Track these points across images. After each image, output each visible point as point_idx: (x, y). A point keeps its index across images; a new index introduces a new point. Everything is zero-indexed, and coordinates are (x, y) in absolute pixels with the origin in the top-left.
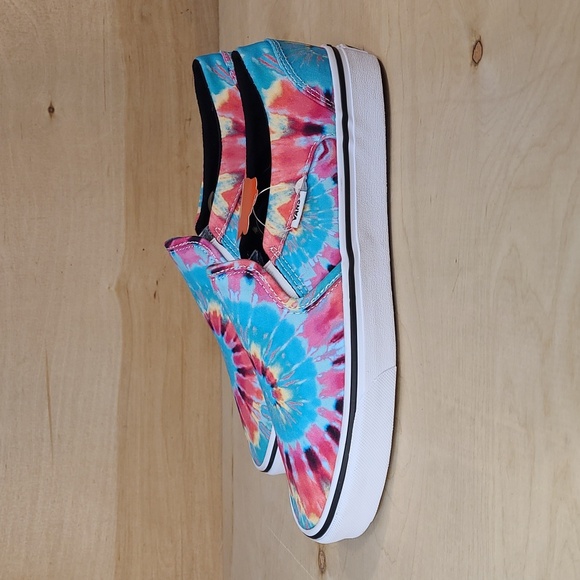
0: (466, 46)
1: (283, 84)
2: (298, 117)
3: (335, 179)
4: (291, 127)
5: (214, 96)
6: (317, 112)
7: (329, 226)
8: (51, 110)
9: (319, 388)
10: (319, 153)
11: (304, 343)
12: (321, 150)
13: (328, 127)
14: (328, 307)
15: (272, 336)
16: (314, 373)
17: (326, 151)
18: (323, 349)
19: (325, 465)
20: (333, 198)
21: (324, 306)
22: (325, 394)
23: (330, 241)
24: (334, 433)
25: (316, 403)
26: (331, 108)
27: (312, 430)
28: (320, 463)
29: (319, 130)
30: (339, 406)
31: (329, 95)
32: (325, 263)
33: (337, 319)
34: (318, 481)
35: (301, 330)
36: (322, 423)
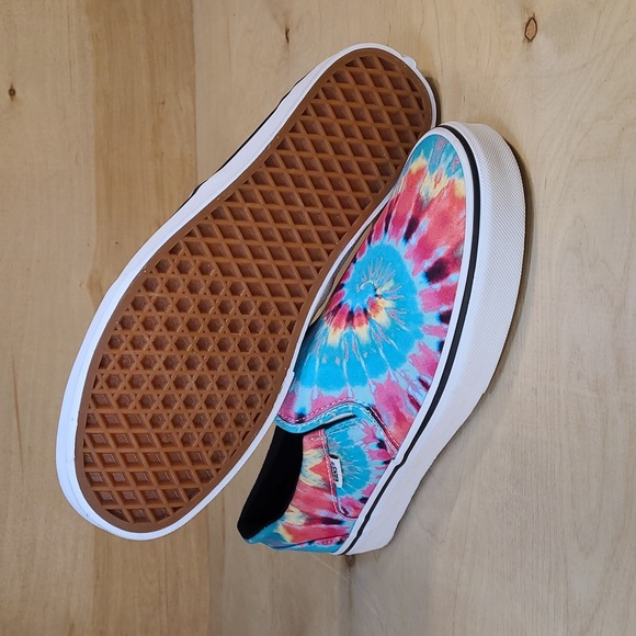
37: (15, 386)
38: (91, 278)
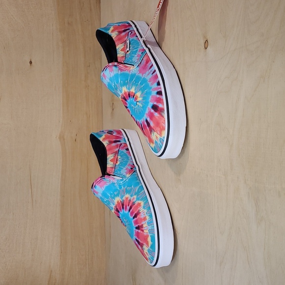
0: (202, 42)
5: (99, 138)
8: (31, 63)
9: (150, 83)
11: (140, 75)
14: (145, 61)
15: (129, 80)
16: (147, 80)
18: (147, 73)
19: (160, 106)
21: (144, 62)
22: (152, 84)
24: (160, 93)
25: (151, 88)
27: (152, 98)
28: (158, 107)
30: (159, 84)
33: (149, 63)
34: (160, 114)
35: (138, 73)
36: (154, 93)
37: (30, 176)
38: (60, 135)
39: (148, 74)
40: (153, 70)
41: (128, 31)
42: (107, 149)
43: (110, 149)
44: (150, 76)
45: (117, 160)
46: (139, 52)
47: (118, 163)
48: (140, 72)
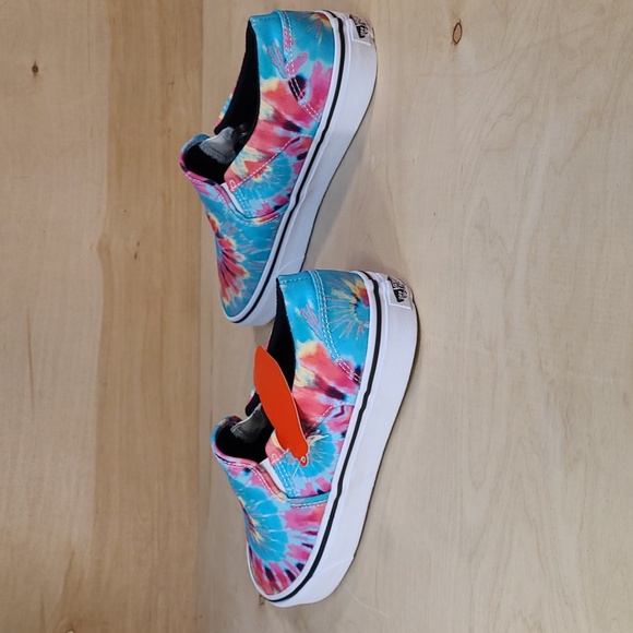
0: (448, 26)
1: (319, 347)
2: (325, 379)
3: (344, 434)
4: (316, 383)
5: (262, 80)
6: (344, 382)
7: (328, 466)
8: (35, 69)
10: (335, 412)
11: (283, 522)
12: (339, 411)
13: (350, 397)
15: (258, 503)
17: (342, 412)
18: (298, 533)
19: (279, 583)
20: (337, 448)
21: (307, 512)
22: (291, 555)
23: (325, 475)
26: (357, 382)
27: (274, 564)
29: (341, 397)
30: (300, 567)
31: (359, 371)
32: (316, 487)
33: (315, 523)
35: (283, 514)
36: (283, 566)
38: (100, 243)
39: (297, 537)
40: (310, 543)
41: (337, 403)
42: (258, 127)
43: (264, 136)
44: (298, 543)
45: (260, 172)
46: (317, 481)
47: (259, 179)
48: (288, 516)
